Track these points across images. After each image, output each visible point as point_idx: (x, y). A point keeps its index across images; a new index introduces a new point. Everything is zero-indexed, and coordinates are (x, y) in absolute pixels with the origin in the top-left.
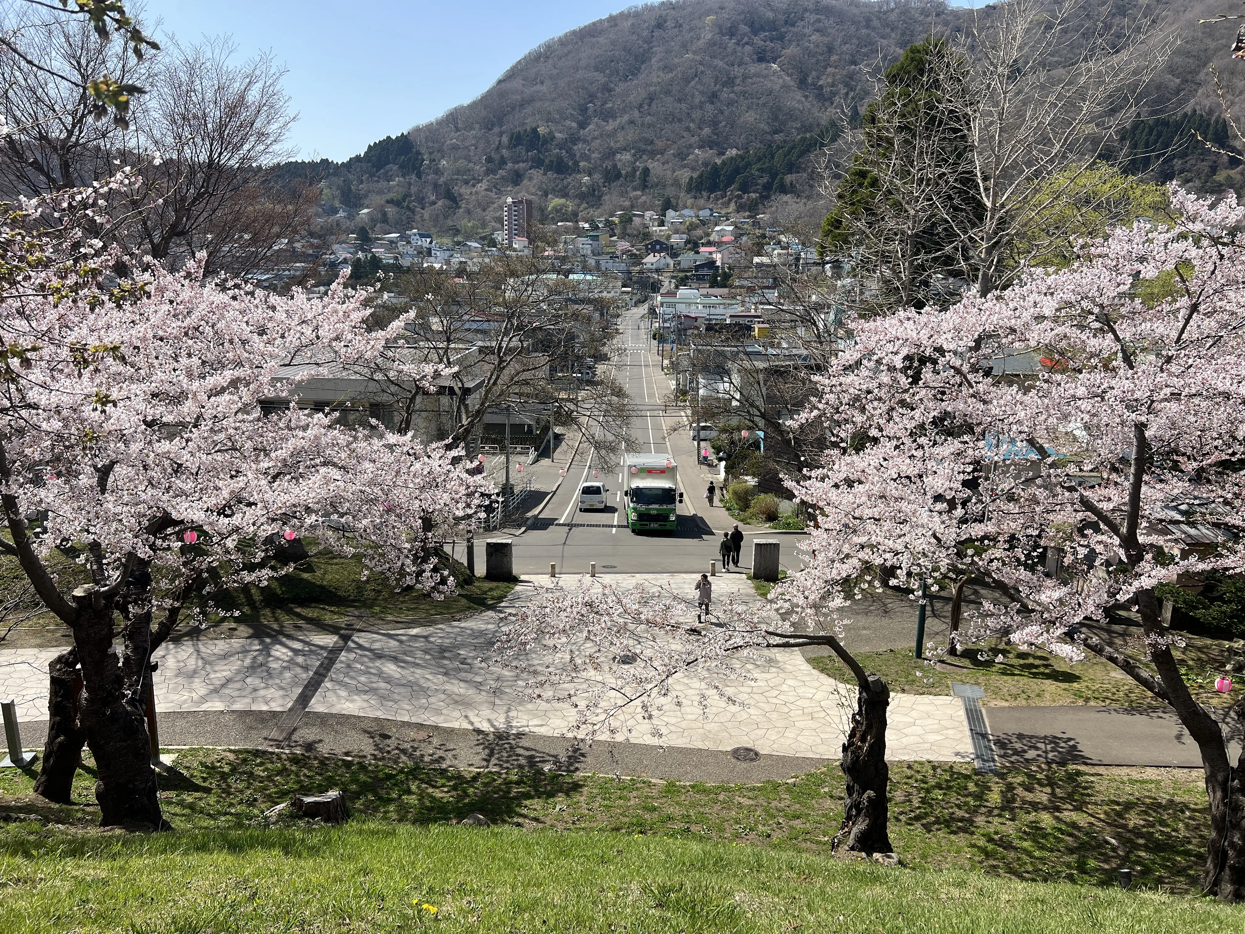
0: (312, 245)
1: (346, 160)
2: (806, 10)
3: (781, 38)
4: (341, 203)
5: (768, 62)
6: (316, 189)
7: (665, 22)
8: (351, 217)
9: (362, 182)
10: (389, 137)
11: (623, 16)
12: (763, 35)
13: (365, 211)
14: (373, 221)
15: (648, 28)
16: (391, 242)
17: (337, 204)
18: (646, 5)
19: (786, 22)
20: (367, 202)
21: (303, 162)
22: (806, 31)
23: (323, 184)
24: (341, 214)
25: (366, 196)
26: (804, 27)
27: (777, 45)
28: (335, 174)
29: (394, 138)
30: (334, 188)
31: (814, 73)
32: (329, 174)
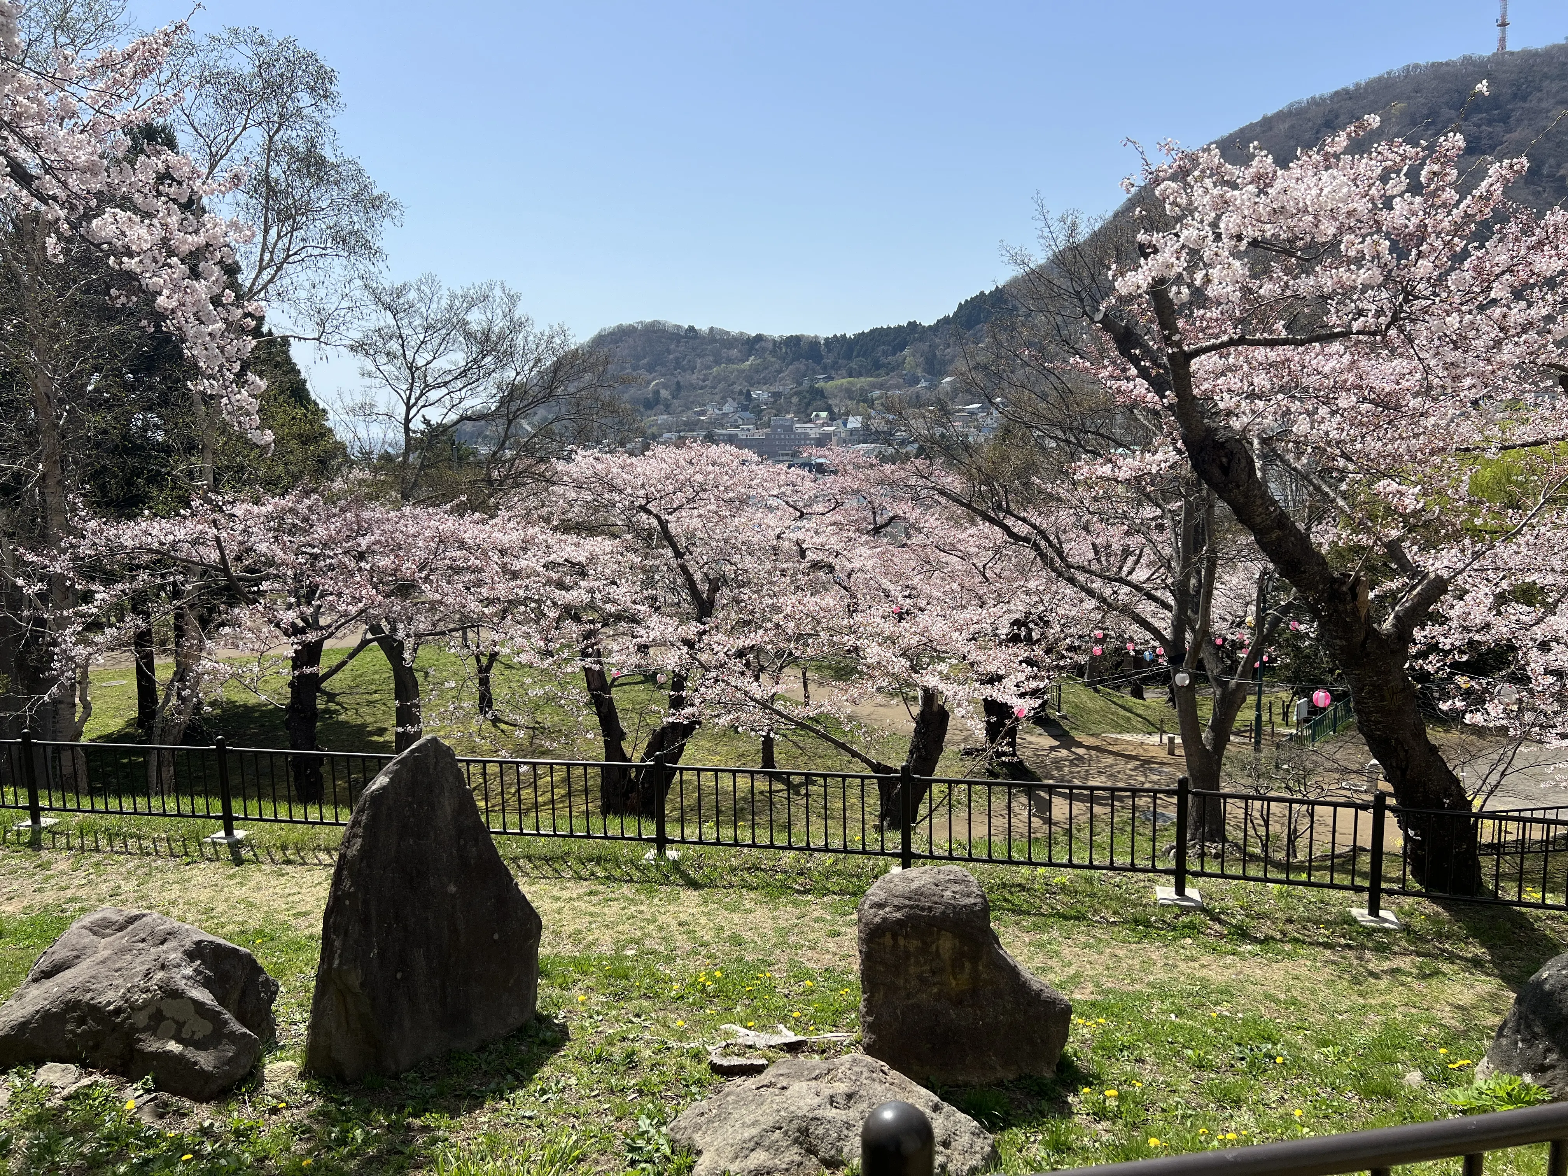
0: (888, 422)
1: (932, 322)
2: (1546, 76)
3: (1504, 119)
4: (924, 370)
5: (1484, 153)
6: (899, 356)
7: (1337, 117)
8: (932, 386)
9: (949, 346)
10: (982, 293)
11: (1280, 116)
12: (1475, 118)
13: (948, 379)
14: (955, 391)
15: (1312, 129)
16: (972, 413)
17: (919, 373)
18: (1313, 98)
19: (1515, 96)
20: (951, 368)
21: (889, 328)
22: (1544, 105)
23: (906, 351)
24: (923, 384)
25: (952, 361)
26: (1540, 100)
27: (1499, 128)
28: (921, 339)
29: (987, 292)
30: (918, 355)
31: (1552, 161)
32: (915, 340)
